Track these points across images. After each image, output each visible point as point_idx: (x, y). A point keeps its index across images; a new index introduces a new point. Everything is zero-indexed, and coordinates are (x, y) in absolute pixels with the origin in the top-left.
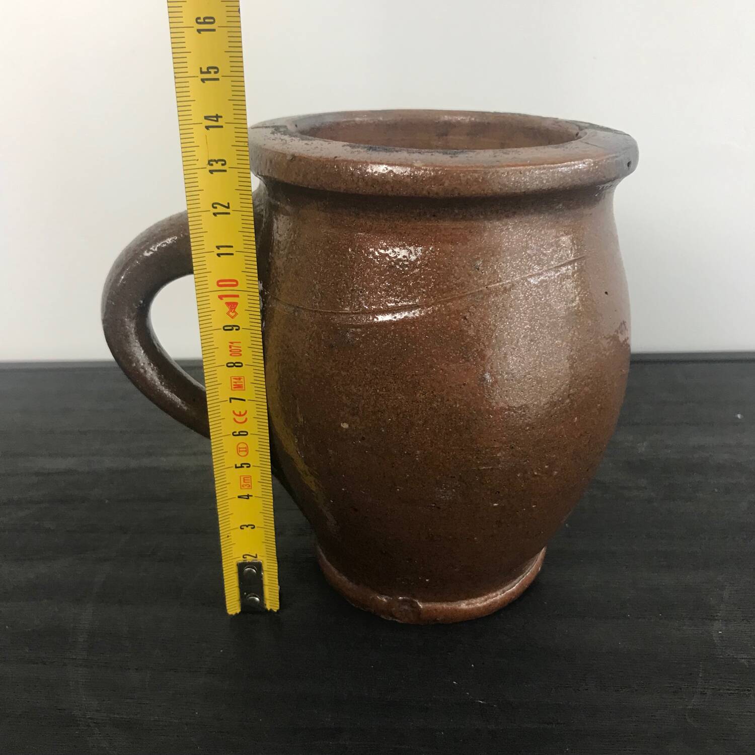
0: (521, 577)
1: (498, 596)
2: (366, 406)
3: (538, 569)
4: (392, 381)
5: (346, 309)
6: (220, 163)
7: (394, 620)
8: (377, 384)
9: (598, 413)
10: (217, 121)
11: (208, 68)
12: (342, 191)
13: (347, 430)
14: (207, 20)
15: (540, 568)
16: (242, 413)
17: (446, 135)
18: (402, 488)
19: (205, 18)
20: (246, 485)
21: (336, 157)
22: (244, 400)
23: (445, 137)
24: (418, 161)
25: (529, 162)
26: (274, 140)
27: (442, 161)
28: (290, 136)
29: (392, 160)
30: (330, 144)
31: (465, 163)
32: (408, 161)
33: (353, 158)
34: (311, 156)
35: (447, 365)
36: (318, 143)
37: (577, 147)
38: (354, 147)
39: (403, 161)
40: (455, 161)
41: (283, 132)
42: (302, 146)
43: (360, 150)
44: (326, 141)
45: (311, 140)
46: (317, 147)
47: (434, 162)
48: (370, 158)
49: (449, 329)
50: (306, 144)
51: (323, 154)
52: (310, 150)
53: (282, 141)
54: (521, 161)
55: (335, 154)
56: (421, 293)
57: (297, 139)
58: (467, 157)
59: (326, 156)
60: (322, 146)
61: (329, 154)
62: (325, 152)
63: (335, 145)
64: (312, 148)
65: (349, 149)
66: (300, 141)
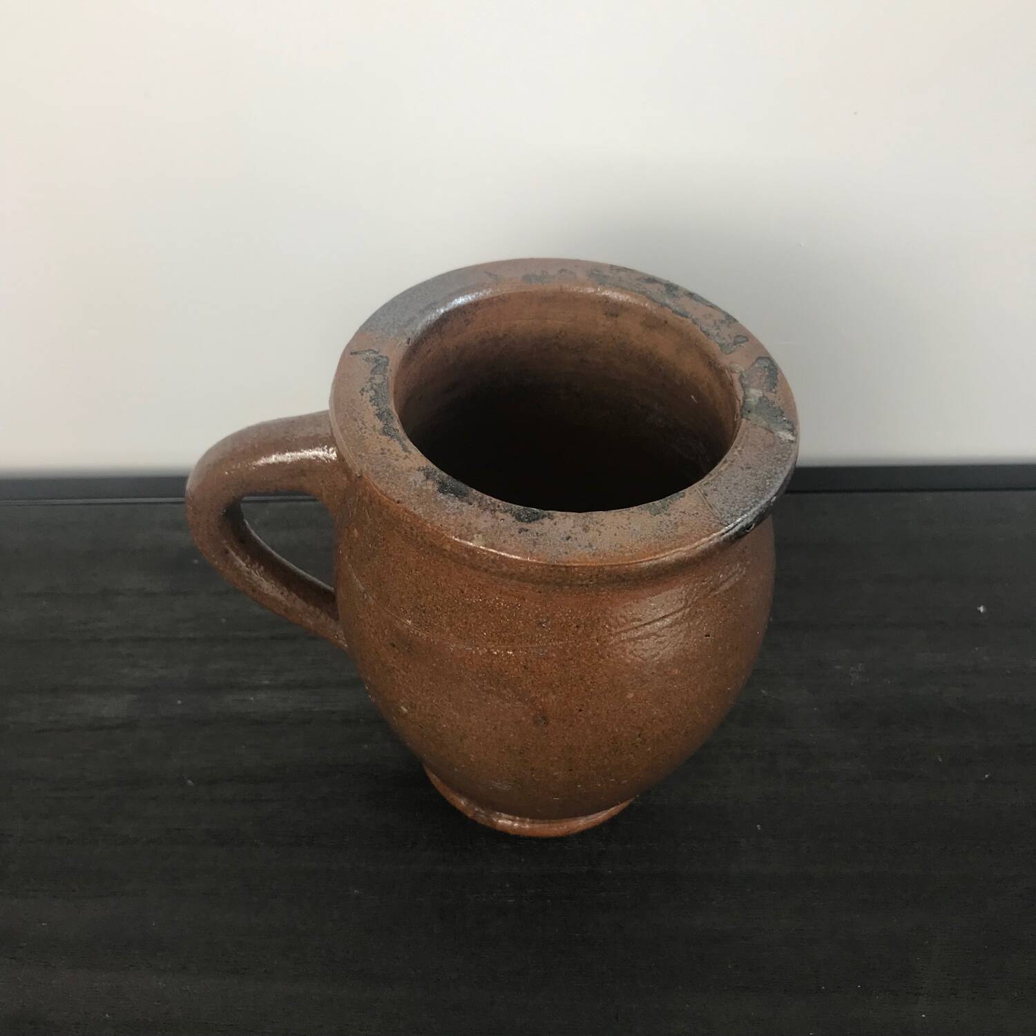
5: (408, 621)
13: (406, 714)
24: (480, 536)
25: (602, 557)
26: (355, 420)
27: (504, 542)
28: (376, 412)
29: (453, 527)
30: (407, 457)
31: (528, 551)
32: (469, 533)
33: (415, 509)
34: (376, 487)
35: (503, 703)
36: (395, 451)
37: (684, 512)
38: (428, 478)
39: (463, 533)
40: (520, 542)
41: (375, 391)
42: (377, 454)
43: (430, 487)
44: (405, 449)
45: (392, 437)
46: (389, 466)
47: (496, 543)
48: (432, 517)
49: (507, 673)
50: (381, 452)
51: (389, 488)
52: (378, 473)
53: (361, 429)
54: (594, 555)
55: (400, 494)
56: (482, 635)
57: (379, 424)
58: (537, 534)
59: (390, 494)
60: (395, 463)
61: (394, 492)
62: (393, 483)
63: (411, 465)
64: (383, 467)
65: (420, 480)
66: (380, 437)
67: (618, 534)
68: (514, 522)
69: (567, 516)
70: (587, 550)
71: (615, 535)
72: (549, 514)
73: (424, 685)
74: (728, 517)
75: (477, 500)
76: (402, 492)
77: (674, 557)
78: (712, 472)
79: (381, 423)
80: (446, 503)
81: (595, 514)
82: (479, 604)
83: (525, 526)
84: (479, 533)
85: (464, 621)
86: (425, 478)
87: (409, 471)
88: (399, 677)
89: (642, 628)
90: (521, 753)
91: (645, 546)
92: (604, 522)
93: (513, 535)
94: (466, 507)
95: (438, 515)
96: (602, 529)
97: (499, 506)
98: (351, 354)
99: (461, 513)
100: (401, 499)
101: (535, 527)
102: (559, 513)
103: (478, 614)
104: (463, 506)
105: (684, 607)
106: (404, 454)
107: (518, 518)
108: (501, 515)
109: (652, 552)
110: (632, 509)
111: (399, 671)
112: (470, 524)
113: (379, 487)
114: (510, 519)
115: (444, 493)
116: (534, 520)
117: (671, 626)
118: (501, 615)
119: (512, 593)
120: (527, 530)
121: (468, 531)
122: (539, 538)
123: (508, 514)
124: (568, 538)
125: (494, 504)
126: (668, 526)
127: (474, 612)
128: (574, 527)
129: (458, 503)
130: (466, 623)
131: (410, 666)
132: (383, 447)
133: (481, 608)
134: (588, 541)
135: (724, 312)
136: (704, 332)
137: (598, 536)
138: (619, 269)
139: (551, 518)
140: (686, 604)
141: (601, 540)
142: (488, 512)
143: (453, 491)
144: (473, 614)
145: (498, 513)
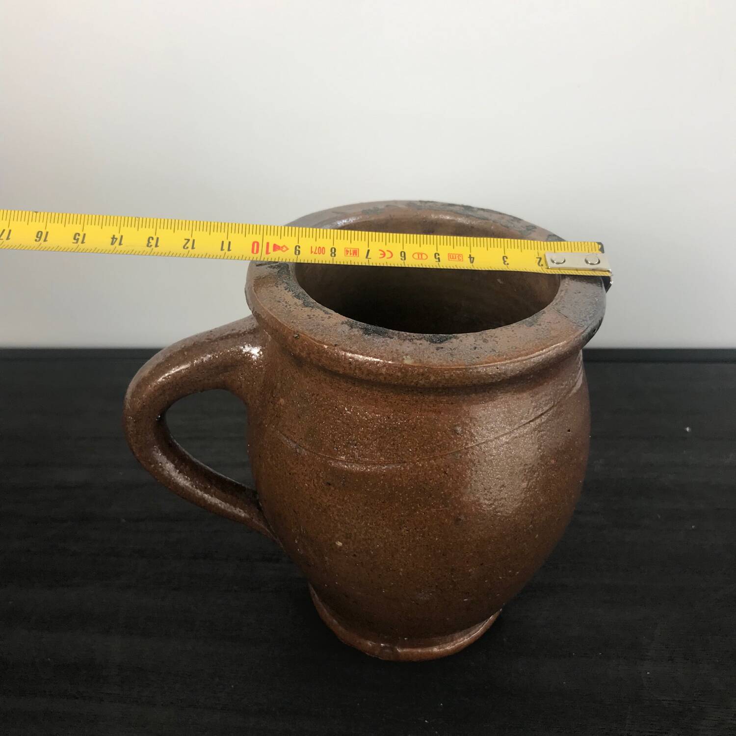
2: (358, 534)
6: (151, 241)
8: (368, 519)
10: (116, 239)
11: (75, 239)
13: (341, 547)
14: (39, 236)
16: (382, 253)
18: (387, 591)
19: (37, 237)
20: (459, 258)
22: (369, 251)
24: (408, 357)
25: (505, 357)
26: (279, 302)
27: (429, 357)
28: (294, 295)
29: (385, 354)
30: (330, 317)
31: (449, 360)
32: (399, 356)
33: (351, 348)
34: (314, 340)
35: (428, 509)
36: (319, 315)
37: (550, 322)
38: (352, 327)
39: (395, 356)
40: (440, 356)
41: (286, 283)
42: (305, 319)
43: (357, 333)
44: (326, 313)
45: (313, 307)
46: (319, 325)
47: (422, 359)
48: (366, 350)
49: (431, 481)
50: (309, 317)
51: (325, 338)
52: (312, 330)
53: (286, 306)
54: (499, 356)
55: (335, 340)
56: (408, 452)
57: (300, 302)
58: (451, 349)
59: (327, 341)
60: (323, 322)
61: (330, 340)
62: (326, 335)
63: (335, 321)
64: (314, 326)
65: (347, 330)
66: (303, 309)
67: (510, 340)
68: (430, 344)
69: (467, 335)
70: (493, 353)
71: (508, 342)
72: (454, 336)
73: (360, 511)
74: (581, 322)
75: (396, 335)
76: (336, 339)
77: (555, 351)
78: (556, 297)
79: (300, 301)
80: (373, 340)
81: (487, 332)
82: (403, 425)
83: (439, 345)
84: (407, 355)
85: (392, 443)
86: (350, 328)
87: (335, 325)
88: (335, 513)
89: (528, 425)
90: (443, 555)
91: (533, 345)
92: (496, 335)
93: (433, 353)
94: (389, 340)
95: (370, 348)
96: (497, 339)
97: (414, 337)
98: (257, 266)
99: (388, 345)
100: (337, 343)
101: (446, 345)
102: (461, 335)
103: (404, 434)
104: (387, 340)
105: (553, 406)
106: (328, 316)
107: (432, 341)
108: (419, 342)
109: (539, 348)
110: (512, 325)
111: (335, 506)
112: (397, 350)
113: (316, 339)
114: (426, 343)
115: (369, 334)
116: (445, 340)
117: (546, 422)
118: (423, 430)
119: (430, 409)
120: (442, 348)
121: (398, 355)
122: (453, 351)
123: (423, 340)
124: (475, 348)
125: (410, 336)
126: (543, 332)
127: (400, 433)
128: (476, 341)
129: (381, 339)
130: (394, 444)
131: (346, 499)
132: (309, 314)
133: (406, 428)
134: (490, 348)
135: (510, 216)
136: (505, 226)
137: (496, 344)
138: (426, 202)
139: (456, 338)
140: (554, 403)
141: (500, 346)
142: (408, 341)
143: (374, 332)
144: (399, 435)
145: (415, 341)
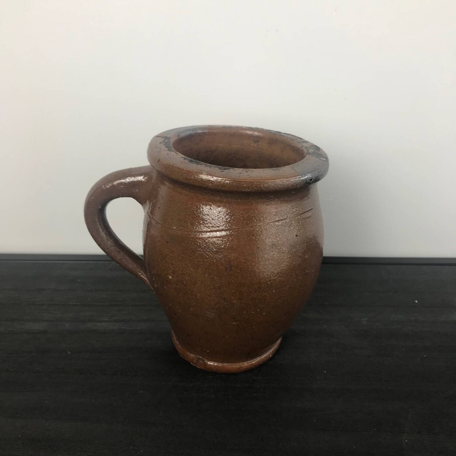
0: (259, 358)
1: (246, 364)
2: (178, 271)
3: (270, 356)
4: (189, 262)
5: (174, 227)
7: (196, 366)
8: (183, 262)
9: (288, 290)
12: (174, 179)
13: (171, 279)
15: (271, 356)
17: (258, 142)
18: (192, 309)
21: (173, 164)
23: (257, 143)
25: (253, 178)
27: (215, 173)
29: (194, 170)
31: (224, 176)
33: (180, 166)
36: (172, 154)
37: (285, 171)
38: (185, 160)
39: (199, 171)
40: (221, 174)
41: (165, 143)
42: (166, 155)
43: (187, 162)
44: (177, 153)
45: (172, 151)
46: (171, 158)
47: (211, 174)
53: (160, 150)
54: (250, 178)
57: (167, 149)
58: (228, 172)
65: (182, 160)
66: (167, 152)
74: (302, 173)
75: (204, 165)
77: (281, 181)
80: (192, 165)
84: (205, 171)
87: (178, 159)
89: (269, 224)
93: (218, 172)
95: (189, 167)
98: (156, 137)
104: (199, 165)
105: (286, 218)
107: (220, 168)
112: (201, 169)
115: (191, 162)
117: (282, 226)
120: (224, 171)
123: (216, 168)
126: (279, 173)
134: (248, 174)
142: (209, 167)
145: (212, 167)
